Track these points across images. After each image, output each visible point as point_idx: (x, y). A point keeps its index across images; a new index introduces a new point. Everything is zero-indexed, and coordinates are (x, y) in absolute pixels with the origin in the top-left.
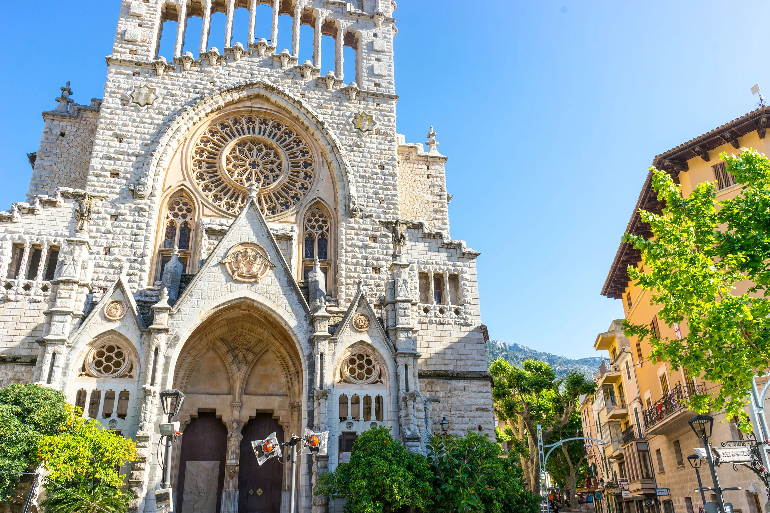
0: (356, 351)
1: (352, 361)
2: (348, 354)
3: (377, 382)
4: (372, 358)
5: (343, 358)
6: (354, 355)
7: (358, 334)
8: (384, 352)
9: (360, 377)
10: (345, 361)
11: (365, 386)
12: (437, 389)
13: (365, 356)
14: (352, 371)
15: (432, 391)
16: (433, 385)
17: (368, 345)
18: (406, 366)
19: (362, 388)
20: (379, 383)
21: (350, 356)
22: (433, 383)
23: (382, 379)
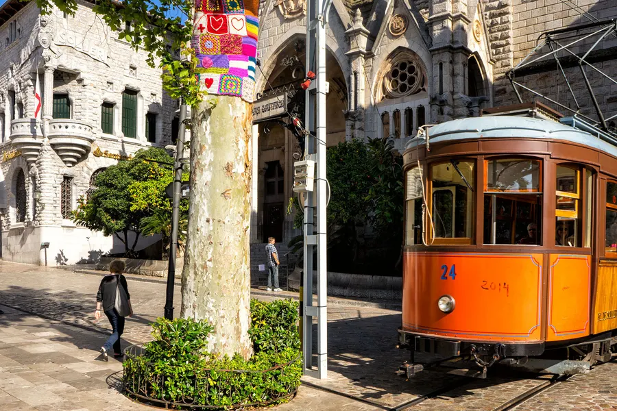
0: (397, 61)
1: (394, 73)
2: (390, 65)
3: (419, 90)
4: (414, 64)
5: (384, 72)
6: (397, 66)
7: (396, 41)
8: (422, 54)
9: (403, 88)
10: (387, 75)
11: (406, 98)
12: (552, 82)
13: (407, 63)
14: (395, 84)
15: (546, 87)
16: (547, 79)
17: (408, 50)
18: (441, 65)
19: (403, 102)
20: (422, 92)
21: (392, 67)
22: (547, 76)
23: (425, 87)
